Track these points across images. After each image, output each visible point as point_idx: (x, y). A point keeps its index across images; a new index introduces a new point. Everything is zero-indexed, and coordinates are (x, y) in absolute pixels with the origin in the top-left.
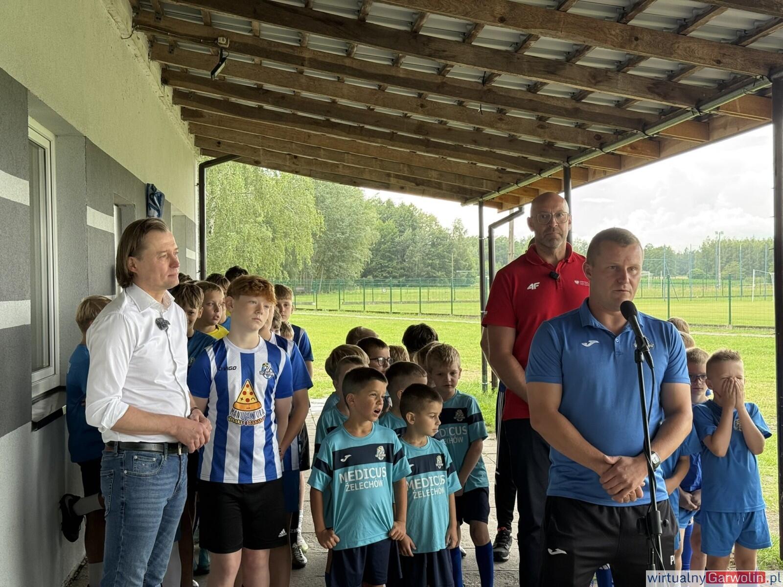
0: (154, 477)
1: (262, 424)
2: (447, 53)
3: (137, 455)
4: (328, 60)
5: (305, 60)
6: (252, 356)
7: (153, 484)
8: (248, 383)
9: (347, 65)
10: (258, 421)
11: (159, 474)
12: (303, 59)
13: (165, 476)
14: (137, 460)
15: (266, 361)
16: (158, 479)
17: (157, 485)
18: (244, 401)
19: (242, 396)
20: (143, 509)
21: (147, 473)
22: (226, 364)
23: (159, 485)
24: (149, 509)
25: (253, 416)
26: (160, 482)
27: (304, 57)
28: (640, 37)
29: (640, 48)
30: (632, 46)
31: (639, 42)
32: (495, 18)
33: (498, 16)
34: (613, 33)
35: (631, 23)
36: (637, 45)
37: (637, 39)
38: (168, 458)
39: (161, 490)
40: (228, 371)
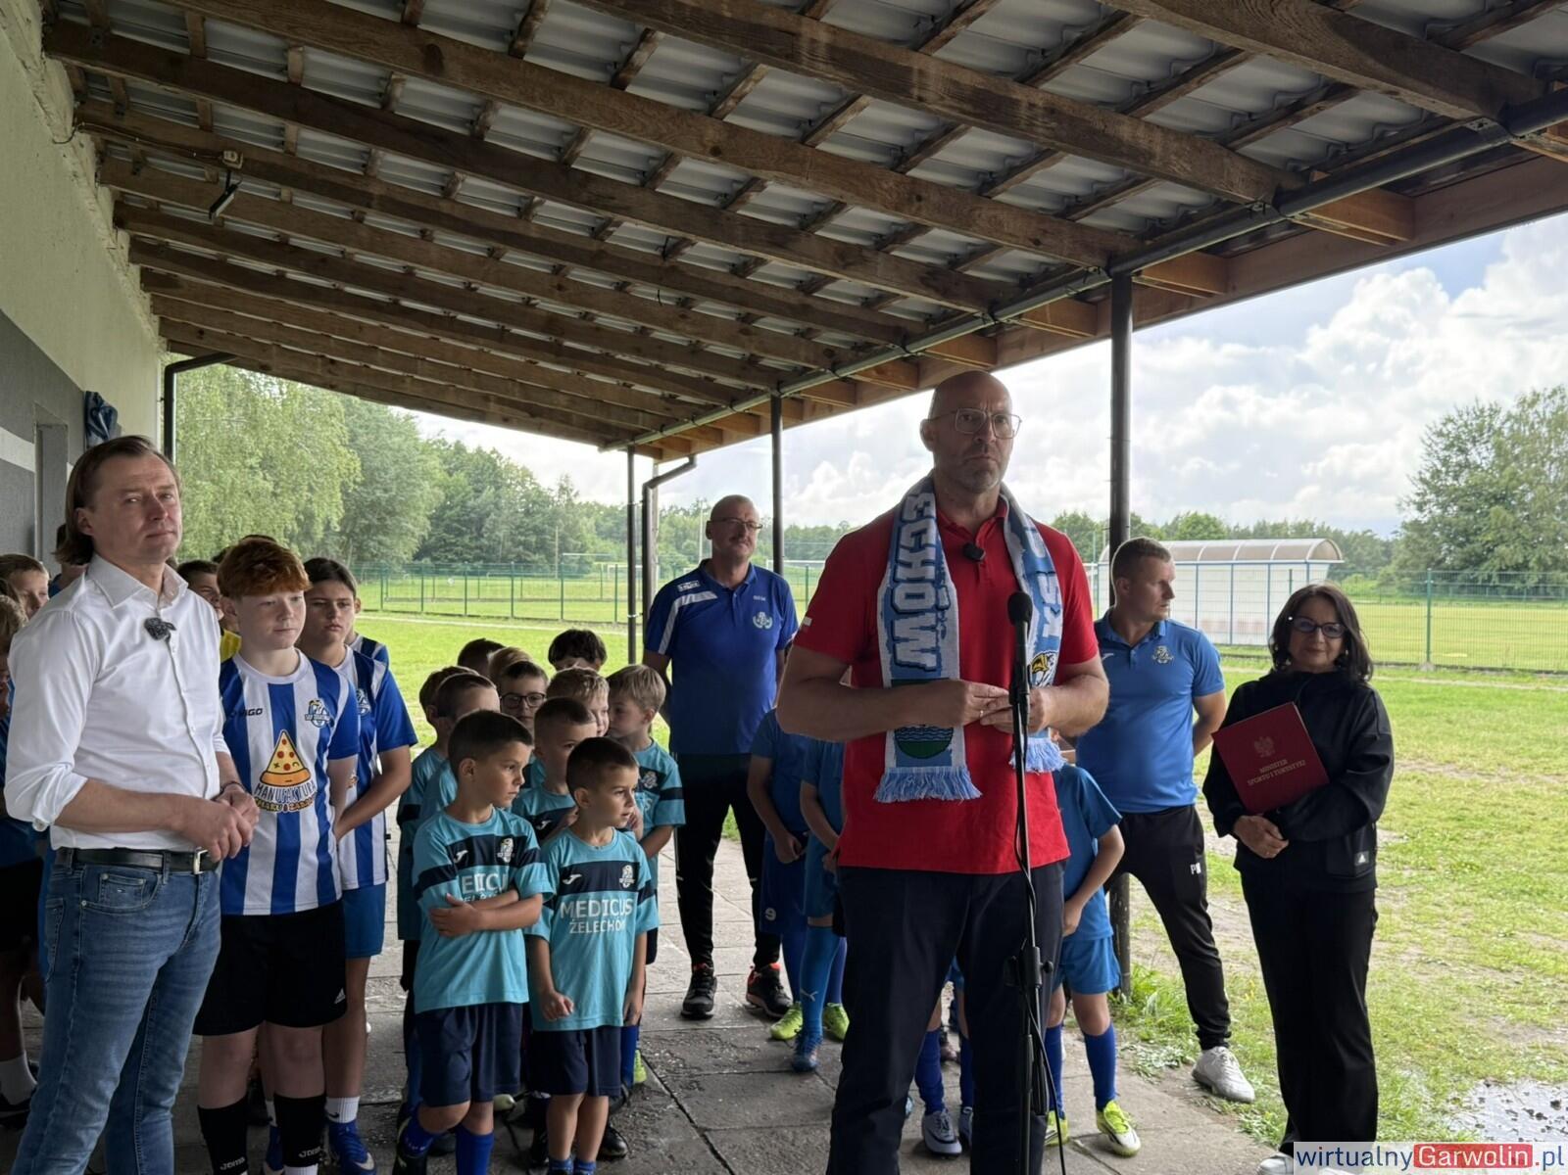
0: (138, 913)
1: (311, 810)
2: (616, 202)
3: (108, 872)
4: (412, 201)
5: (372, 199)
6: (288, 689)
7: (137, 928)
8: (284, 737)
9: (445, 211)
10: (306, 804)
11: (149, 908)
12: (370, 196)
13: (162, 912)
14: (106, 881)
15: (314, 696)
16: (146, 918)
17: (144, 929)
18: (281, 770)
19: (276, 760)
20: (114, 973)
21: (125, 907)
22: (243, 705)
23: (148, 930)
24: (125, 973)
25: (297, 794)
26: (151, 924)
27: (371, 194)
28: (924, 195)
29: (924, 213)
30: (914, 209)
31: (922, 203)
32: (704, 146)
33: (711, 145)
34: (885, 186)
35: (913, 173)
36: (919, 209)
37: (919, 199)
38: (169, 880)
39: (153, 939)
40: (248, 717)
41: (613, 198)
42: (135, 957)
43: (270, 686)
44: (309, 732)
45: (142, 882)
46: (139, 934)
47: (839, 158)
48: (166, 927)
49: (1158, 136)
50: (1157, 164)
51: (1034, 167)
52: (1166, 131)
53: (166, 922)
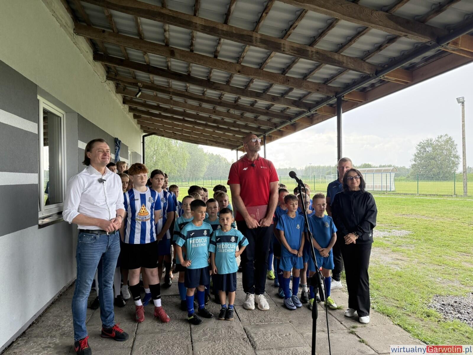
0: (92, 244)
1: (149, 221)
3: (85, 235)
6: (145, 195)
7: (91, 247)
8: (143, 205)
10: (148, 220)
11: (94, 242)
14: (84, 237)
15: (150, 196)
16: (94, 245)
17: (93, 247)
18: (142, 212)
19: (141, 210)
21: (89, 242)
22: (134, 198)
25: (146, 218)
26: (94, 246)
28: (290, 80)
29: (290, 84)
30: (287, 83)
31: (289, 82)
32: (236, 71)
33: (238, 70)
34: (280, 78)
35: (287, 75)
36: (288, 83)
37: (289, 81)
38: (100, 236)
39: (96, 249)
40: (135, 201)
41: (219, 87)
42: (91, 253)
43: (140, 194)
44: (149, 204)
45: (93, 237)
46: (92, 248)
47: (269, 72)
48: (99, 247)
49: (345, 58)
50: (345, 65)
51: (316, 70)
52: (347, 57)
53: (100, 246)
